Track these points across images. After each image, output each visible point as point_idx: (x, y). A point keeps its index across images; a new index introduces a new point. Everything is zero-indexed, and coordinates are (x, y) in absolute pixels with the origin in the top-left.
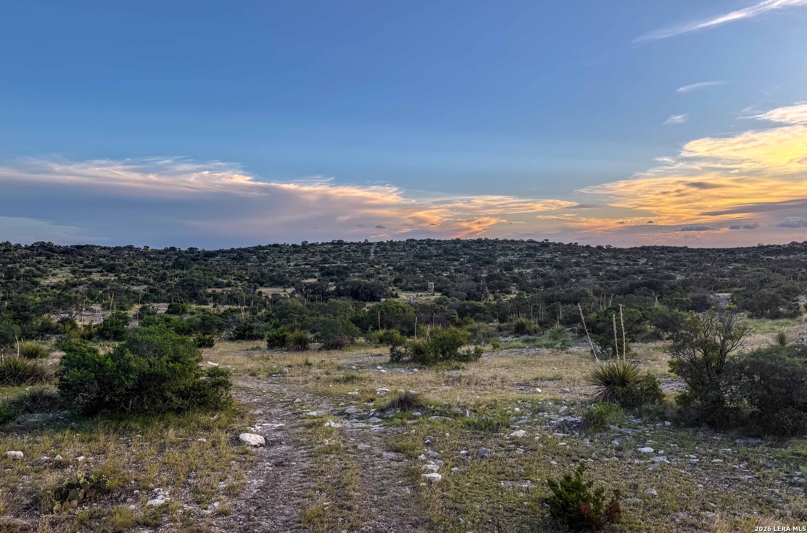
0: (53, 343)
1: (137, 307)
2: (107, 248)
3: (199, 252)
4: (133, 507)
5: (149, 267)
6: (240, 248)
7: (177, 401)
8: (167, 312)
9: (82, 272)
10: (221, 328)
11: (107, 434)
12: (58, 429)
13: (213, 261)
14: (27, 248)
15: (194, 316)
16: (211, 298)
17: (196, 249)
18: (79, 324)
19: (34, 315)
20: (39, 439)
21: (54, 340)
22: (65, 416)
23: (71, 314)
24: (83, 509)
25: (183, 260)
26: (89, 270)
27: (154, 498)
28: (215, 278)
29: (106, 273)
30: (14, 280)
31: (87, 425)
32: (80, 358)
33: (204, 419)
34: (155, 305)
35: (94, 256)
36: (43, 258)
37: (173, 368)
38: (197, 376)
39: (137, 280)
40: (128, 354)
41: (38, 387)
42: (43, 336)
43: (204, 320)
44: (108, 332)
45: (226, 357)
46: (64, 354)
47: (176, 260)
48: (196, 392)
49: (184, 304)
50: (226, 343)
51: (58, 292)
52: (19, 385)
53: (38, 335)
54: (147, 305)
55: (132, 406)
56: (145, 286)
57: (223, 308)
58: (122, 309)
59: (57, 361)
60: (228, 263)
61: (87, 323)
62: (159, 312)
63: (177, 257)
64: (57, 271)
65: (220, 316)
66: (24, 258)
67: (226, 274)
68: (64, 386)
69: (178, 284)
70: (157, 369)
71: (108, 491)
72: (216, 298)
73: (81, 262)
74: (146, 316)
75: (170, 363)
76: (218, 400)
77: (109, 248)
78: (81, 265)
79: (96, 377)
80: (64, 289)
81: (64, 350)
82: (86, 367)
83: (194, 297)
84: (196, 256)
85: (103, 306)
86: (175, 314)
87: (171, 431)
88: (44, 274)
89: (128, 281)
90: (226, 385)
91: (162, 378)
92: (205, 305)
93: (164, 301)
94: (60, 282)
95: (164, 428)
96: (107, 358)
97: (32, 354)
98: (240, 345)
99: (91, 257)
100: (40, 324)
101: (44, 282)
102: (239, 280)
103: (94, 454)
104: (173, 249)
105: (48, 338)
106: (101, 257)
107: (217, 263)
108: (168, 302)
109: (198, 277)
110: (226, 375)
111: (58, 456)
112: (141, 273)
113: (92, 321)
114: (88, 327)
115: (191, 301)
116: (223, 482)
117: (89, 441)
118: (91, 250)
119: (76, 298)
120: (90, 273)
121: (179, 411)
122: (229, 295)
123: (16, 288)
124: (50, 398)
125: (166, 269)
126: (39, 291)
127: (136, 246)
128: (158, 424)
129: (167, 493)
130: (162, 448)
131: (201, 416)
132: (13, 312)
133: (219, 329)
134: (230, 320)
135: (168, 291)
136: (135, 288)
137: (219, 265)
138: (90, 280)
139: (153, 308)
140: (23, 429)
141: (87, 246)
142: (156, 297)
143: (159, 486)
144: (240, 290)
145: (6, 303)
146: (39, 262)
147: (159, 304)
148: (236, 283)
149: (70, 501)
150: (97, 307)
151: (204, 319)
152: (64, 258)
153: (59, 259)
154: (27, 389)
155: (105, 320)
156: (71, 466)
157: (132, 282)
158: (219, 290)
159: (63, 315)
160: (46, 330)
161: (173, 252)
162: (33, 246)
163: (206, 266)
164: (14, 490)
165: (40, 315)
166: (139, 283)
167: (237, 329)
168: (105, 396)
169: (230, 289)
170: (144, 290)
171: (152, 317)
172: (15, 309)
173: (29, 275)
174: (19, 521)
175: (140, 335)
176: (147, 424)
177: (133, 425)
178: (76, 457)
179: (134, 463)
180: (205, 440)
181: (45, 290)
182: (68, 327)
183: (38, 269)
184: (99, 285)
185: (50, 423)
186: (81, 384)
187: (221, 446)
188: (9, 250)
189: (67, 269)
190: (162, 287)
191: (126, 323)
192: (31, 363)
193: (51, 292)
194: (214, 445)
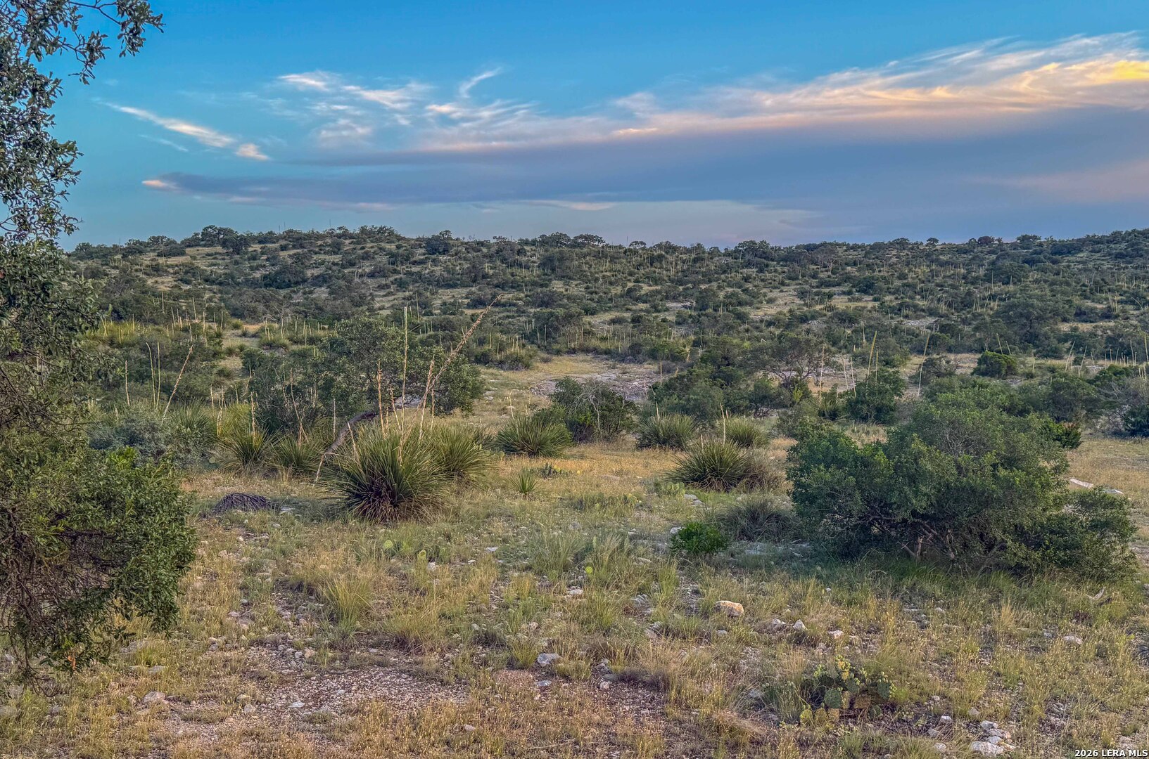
0: (773, 423)
1: (918, 360)
2: (859, 247)
3: (1041, 245)
4: (941, 746)
5: (939, 280)
6: (1134, 231)
7: (1017, 551)
8: (977, 372)
9: (817, 294)
10: (1093, 408)
11: (879, 596)
12: (796, 574)
13: (1071, 262)
14: (728, 254)
15: (1035, 381)
16: (1067, 345)
17: (1035, 238)
18: (814, 390)
19: (741, 372)
20: (766, 586)
21: (774, 417)
22: (803, 552)
23: (800, 371)
24: (851, 729)
25: (1007, 262)
26: (827, 290)
27: (983, 738)
28: (1077, 301)
29: (857, 295)
30: (710, 311)
31: (844, 572)
32: (828, 448)
33: (1077, 596)
34: (952, 357)
35: (836, 262)
36: (753, 271)
37: (1006, 479)
38: (1058, 503)
39: (915, 306)
40: (917, 445)
41: (756, 497)
42: (757, 409)
43: (1057, 390)
44: (865, 407)
45: (1111, 471)
46: (794, 442)
47: (993, 263)
48: (1054, 537)
49: (1011, 356)
50: (1107, 442)
51: (777, 332)
52: (727, 491)
53: (750, 408)
54: (935, 356)
55: (923, 550)
56: (931, 320)
57: (1096, 367)
58: (888, 363)
59: (783, 454)
60: (1106, 266)
61: (827, 389)
62: (959, 371)
63: (993, 257)
64: (775, 293)
65: (1090, 382)
66: (724, 272)
67: (1101, 291)
68: (803, 496)
69: (997, 314)
70: (975, 480)
71: (892, 707)
72: (1080, 345)
73: (814, 277)
74: (934, 380)
75: (1000, 468)
76: (1104, 560)
77: (862, 247)
78: (814, 282)
79: (858, 485)
80: (788, 326)
81: (794, 436)
82: (841, 464)
83: (1031, 341)
84: (1036, 253)
85: (855, 357)
86: (992, 376)
87: (1006, 610)
88: (754, 299)
89: (898, 310)
90: (1123, 530)
91: (986, 500)
92: (1056, 358)
93: (970, 350)
94: (780, 313)
95: (990, 602)
96: (877, 449)
97: (745, 440)
98: (1139, 447)
99: (831, 266)
100: (752, 388)
101: (755, 314)
102: (1133, 303)
103: (859, 630)
104: (985, 241)
105: (765, 414)
106: (847, 264)
107: (1080, 266)
108: (977, 351)
109: (1040, 298)
110: (1121, 506)
111: (800, 622)
112: (923, 293)
113: (836, 386)
114: (830, 397)
115: (1025, 349)
116: (1128, 738)
117: (850, 603)
118: (832, 252)
119: (808, 342)
120: (830, 296)
121: (1018, 571)
122: (1109, 337)
123: (714, 326)
124: (777, 517)
125: (972, 283)
126: (747, 331)
127: (912, 241)
128: (975, 595)
129: (1008, 735)
130: (990, 642)
131: (1068, 589)
132: (710, 368)
133: (1090, 411)
134: (1117, 391)
135: (977, 329)
136: (912, 324)
137: (1085, 270)
138: (830, 308)
139: (948, 362)
140: (738, 565)
141: (824, 244)
142: (952, 342)
143: (990, 717)
144: (1136, 327)
145: (700, 351)
146: (746, 279)
147: (959, 356)
148: (1124, 311)
149: (827, 708)
150: (843, 360)
151: (1057, 388)
152: (786, 269)
153: (777, 270)
154: (739, 499)
155: (859, 385)
156: (822, 645)
157: (905, 312)
158: (1085, 327)
159: (788, 374)
160: (762, 400)
161: (986, 248)
162: (737, 251)
163: (1058, 274)
164: (734, 668)
165: (750, 373)
166: (918, 312)
167: (1133, 414)
168: (871, 524)
169: (1112, 324)
170: (929, 328)
171: (946, 380)
172: (714, 362)
173: (733, 303)
174: (746, 724)
175: (938, 408)
176: (953, 588)
177: (928, 587)
178: (830, 629)
179: (936, 661)
180: (1079, 641)
181: (757, 328)
182: (798, 394)
183: (745, 291)
184: (846, 319)
185: (782, 560)
186: (832, 496)
187: (1120, 660)
188: (703, 259)
189: (791, 289)
190: (964, 322)
191: (897, 391)
192: (743, 453)
193: (766, 332)
194: (1101, 654)
